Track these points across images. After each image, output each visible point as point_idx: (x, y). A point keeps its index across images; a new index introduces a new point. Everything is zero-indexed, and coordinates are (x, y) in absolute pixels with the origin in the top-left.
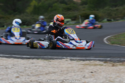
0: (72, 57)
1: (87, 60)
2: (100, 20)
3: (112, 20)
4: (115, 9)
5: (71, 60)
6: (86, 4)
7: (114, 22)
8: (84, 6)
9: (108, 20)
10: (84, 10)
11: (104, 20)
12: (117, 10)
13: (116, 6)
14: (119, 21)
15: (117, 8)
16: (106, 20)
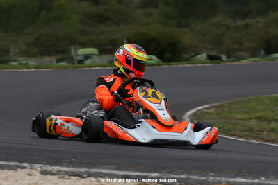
0: (49, 163)
1: (90, 175)
2: (187, 56)
3: (224, 57)
4: (240, 23)
5: (44, 173)
6: (156, 7)
7: (228, 64)
8: (151, 10)
9: (211, 58)
10: (147, 24)
11: (199, 56)
12: (247, 26)
13: (245, 15)
14: (244, 62)
15: (248, 21)
16: (203, 56)
